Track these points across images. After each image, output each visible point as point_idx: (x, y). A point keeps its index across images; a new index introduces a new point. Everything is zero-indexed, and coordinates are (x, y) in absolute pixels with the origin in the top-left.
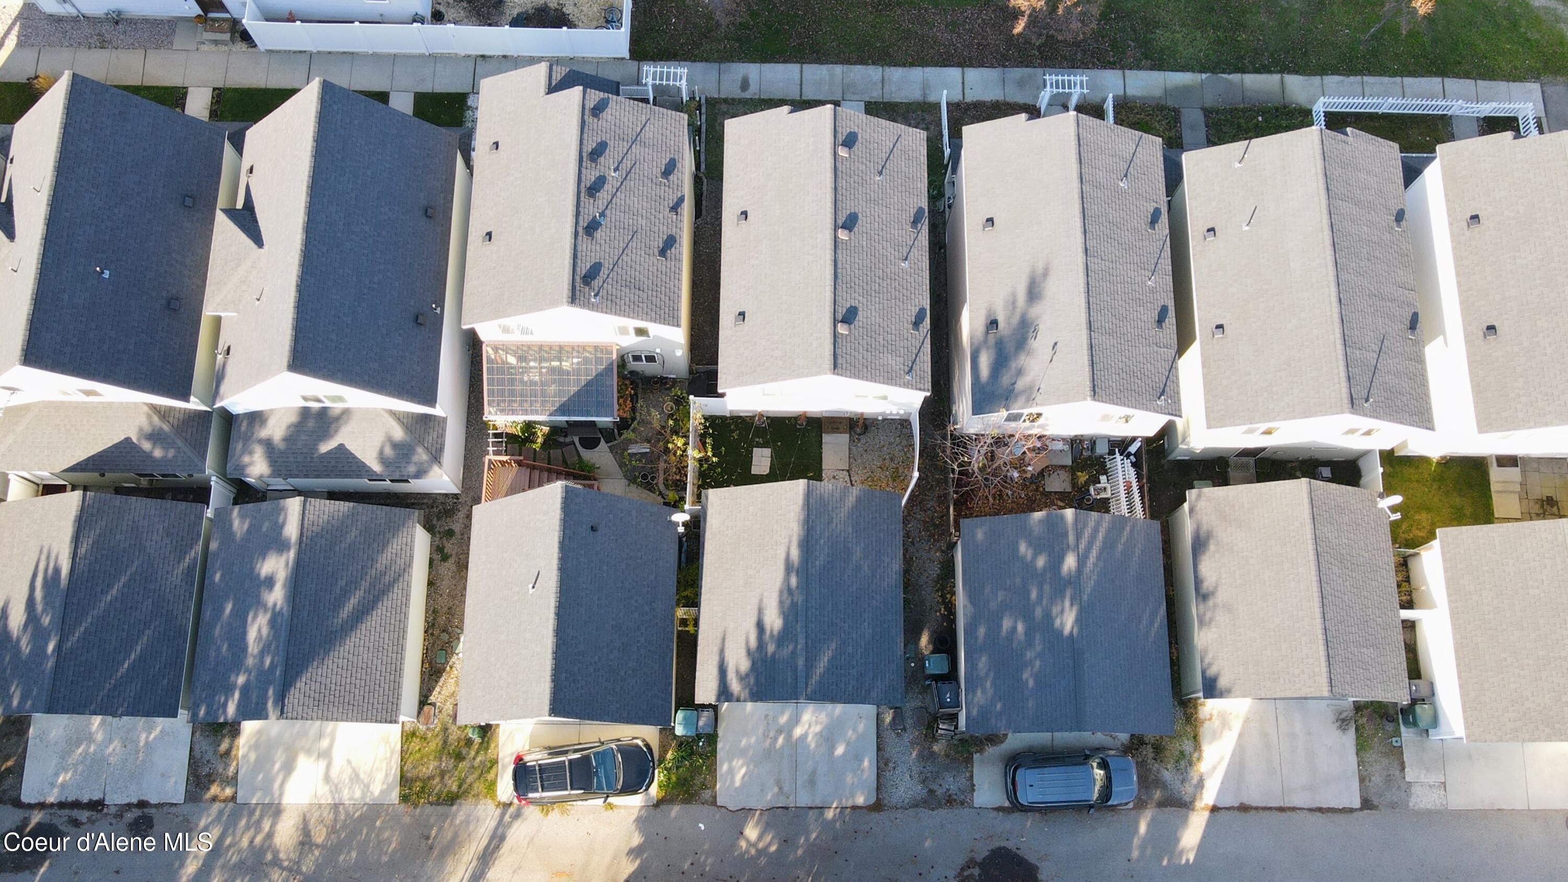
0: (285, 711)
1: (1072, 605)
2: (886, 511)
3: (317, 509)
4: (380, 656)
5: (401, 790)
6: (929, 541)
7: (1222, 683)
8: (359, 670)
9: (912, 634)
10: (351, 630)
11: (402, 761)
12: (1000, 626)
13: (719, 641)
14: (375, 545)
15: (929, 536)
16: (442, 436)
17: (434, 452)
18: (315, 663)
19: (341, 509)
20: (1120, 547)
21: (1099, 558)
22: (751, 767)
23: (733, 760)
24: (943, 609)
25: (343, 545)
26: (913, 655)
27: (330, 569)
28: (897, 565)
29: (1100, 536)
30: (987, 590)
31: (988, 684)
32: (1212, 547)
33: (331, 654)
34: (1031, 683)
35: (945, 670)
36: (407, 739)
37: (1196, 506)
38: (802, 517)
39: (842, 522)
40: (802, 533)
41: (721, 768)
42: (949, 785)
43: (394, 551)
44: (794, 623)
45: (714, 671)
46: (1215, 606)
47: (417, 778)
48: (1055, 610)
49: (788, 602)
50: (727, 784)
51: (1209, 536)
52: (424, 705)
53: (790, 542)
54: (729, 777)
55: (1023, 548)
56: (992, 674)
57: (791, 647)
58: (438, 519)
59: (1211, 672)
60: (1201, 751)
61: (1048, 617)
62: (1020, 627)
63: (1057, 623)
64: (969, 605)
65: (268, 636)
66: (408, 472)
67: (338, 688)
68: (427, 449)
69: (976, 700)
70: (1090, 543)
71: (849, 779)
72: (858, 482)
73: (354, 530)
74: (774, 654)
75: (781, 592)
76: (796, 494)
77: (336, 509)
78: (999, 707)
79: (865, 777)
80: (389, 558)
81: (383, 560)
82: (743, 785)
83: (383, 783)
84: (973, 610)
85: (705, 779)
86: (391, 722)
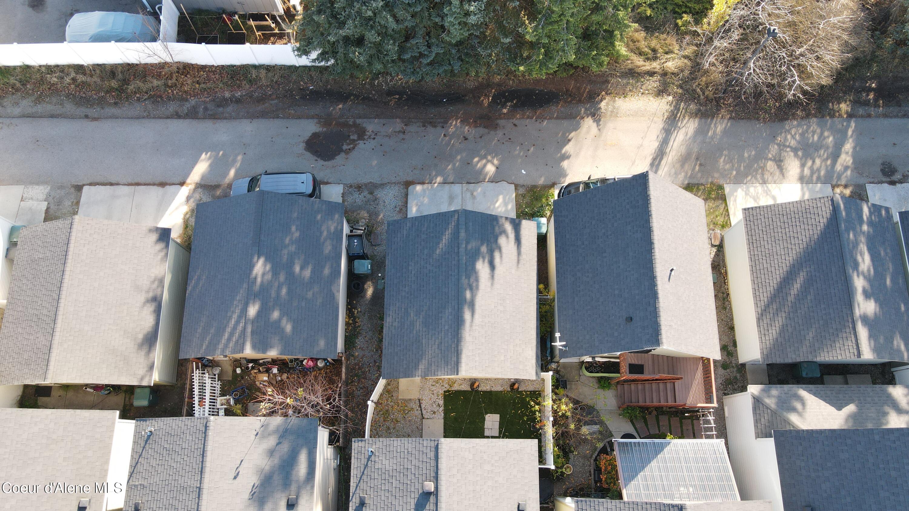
0: (830, 201)
1: (256, 278)
2: (395, 363)
3: (847, 351)
4: (767, 250)
5: (724, 191)
6: (363, 364)
7: (154, 237)
8: (781, 238)
9: (378, 296)
10: (794, 265)
11: (728, 210)
12: (313, 272)
13: (522, 262)
14: (790, 330)
15: (363, 367)
16: (757, 422)
17: (761, 406)
18: (816, 237)
19: (826, 354)
20: (212, 331)
21: (230, 318)
22: (492, 207)
23: (505, 211)
24: (356, 313)
25: (817, 325)
26: (379, 281)
27: (823, 306)
28: (388, 321)
29: (226, 335)
30: (320, 301)
31: (325, 233)
32: (141, 336)
33: (805, 246)
34: (294, 228)
35: (356, 262)
36: (726, 223)
37: (147, 371)
38: (462, 344)
39: (430, 346)
40: (463, 331)
41: (512, 206)
42: (359, 197)
43: (774, 328)
44: (468, 264)
45: (524, 241)
46: (148, 292)
47: (715, 199)
48: (269, 277)
49: (472, 280)
50: (507, 197)
51: (141, 346)
52: (720, 245)
53: (471, 326)
54: (507, 201)
55: (288, 328)
56: (322, 239)
57: (469, 247)
58: (735, 378)
59: (161, 245)
60: (184, 219)
61: (275, 272)
62: (297, 269)
63: (268, 267)
64: (335, 292)
65: (856, 254)
66: (777, 390)
67: (794, 224)
68: (767, 408)
69: (335, 224)
70: (235, 328)
71: (426, 200)
72: (415, 409)
73: (810, 339)
74: (482, 244)
75: (477, 287)
76: (467, 364)
77: (830, 353)
78: (319, 217)
79: (415, 201)
80: (776, 322)
81: (779, 322)
82: (498, 196)
83: (736, 196)
84: (333, 288)
85: (523, 200)
86: (749, 209)
